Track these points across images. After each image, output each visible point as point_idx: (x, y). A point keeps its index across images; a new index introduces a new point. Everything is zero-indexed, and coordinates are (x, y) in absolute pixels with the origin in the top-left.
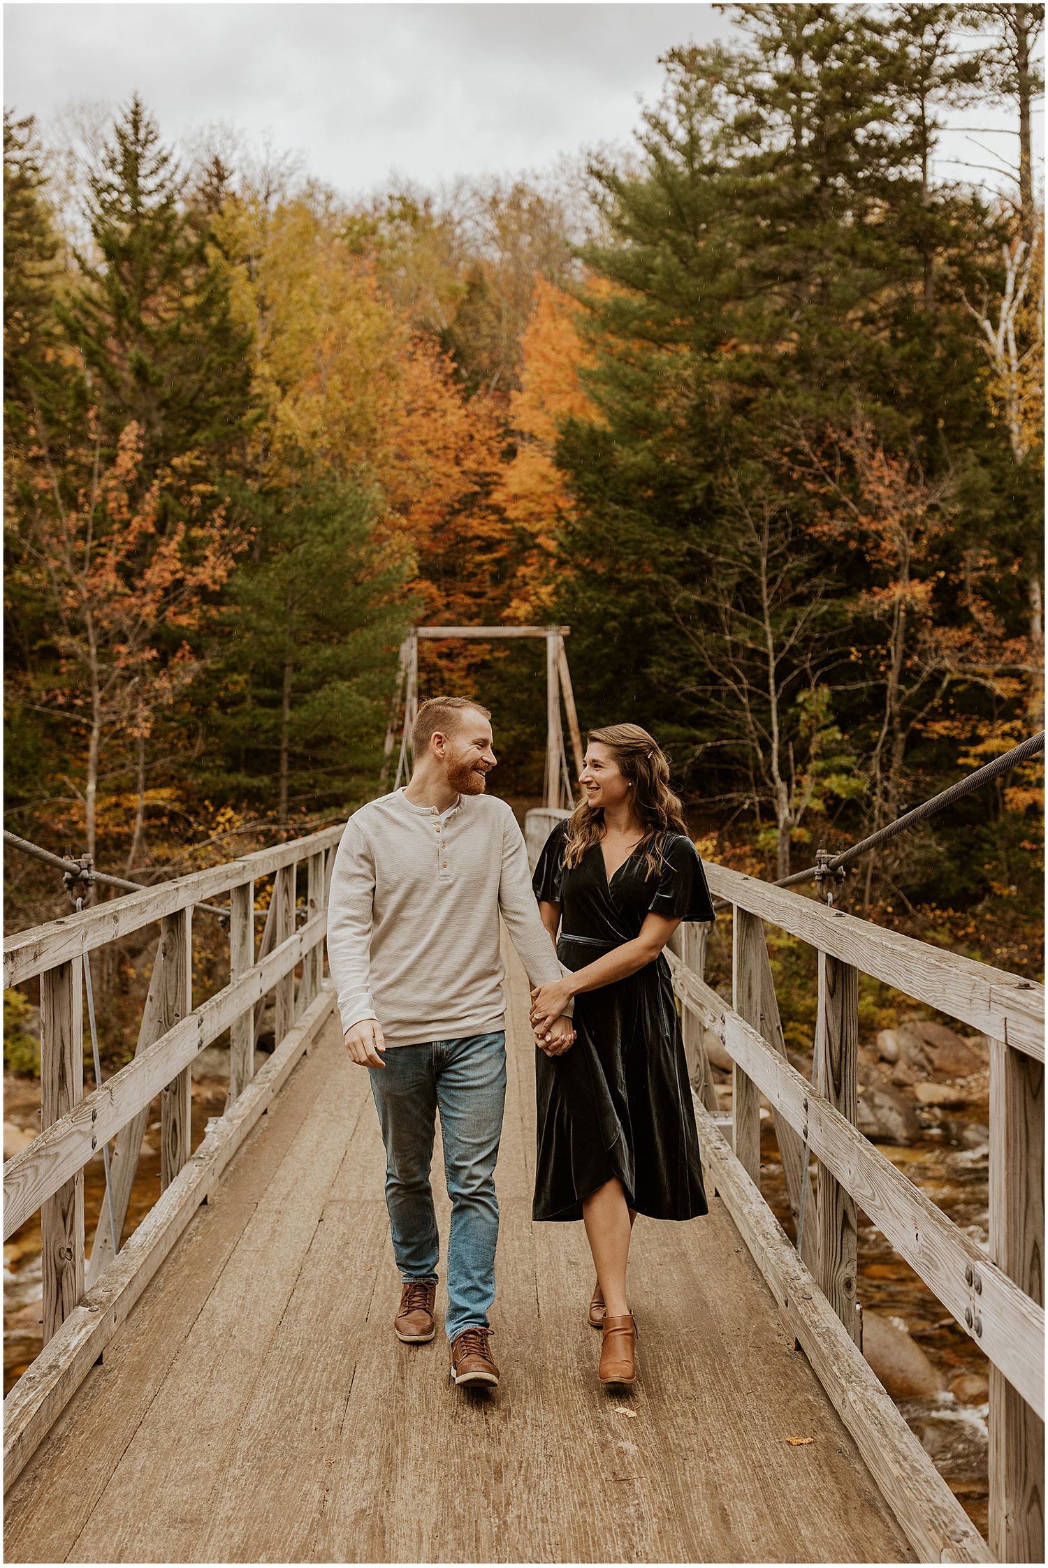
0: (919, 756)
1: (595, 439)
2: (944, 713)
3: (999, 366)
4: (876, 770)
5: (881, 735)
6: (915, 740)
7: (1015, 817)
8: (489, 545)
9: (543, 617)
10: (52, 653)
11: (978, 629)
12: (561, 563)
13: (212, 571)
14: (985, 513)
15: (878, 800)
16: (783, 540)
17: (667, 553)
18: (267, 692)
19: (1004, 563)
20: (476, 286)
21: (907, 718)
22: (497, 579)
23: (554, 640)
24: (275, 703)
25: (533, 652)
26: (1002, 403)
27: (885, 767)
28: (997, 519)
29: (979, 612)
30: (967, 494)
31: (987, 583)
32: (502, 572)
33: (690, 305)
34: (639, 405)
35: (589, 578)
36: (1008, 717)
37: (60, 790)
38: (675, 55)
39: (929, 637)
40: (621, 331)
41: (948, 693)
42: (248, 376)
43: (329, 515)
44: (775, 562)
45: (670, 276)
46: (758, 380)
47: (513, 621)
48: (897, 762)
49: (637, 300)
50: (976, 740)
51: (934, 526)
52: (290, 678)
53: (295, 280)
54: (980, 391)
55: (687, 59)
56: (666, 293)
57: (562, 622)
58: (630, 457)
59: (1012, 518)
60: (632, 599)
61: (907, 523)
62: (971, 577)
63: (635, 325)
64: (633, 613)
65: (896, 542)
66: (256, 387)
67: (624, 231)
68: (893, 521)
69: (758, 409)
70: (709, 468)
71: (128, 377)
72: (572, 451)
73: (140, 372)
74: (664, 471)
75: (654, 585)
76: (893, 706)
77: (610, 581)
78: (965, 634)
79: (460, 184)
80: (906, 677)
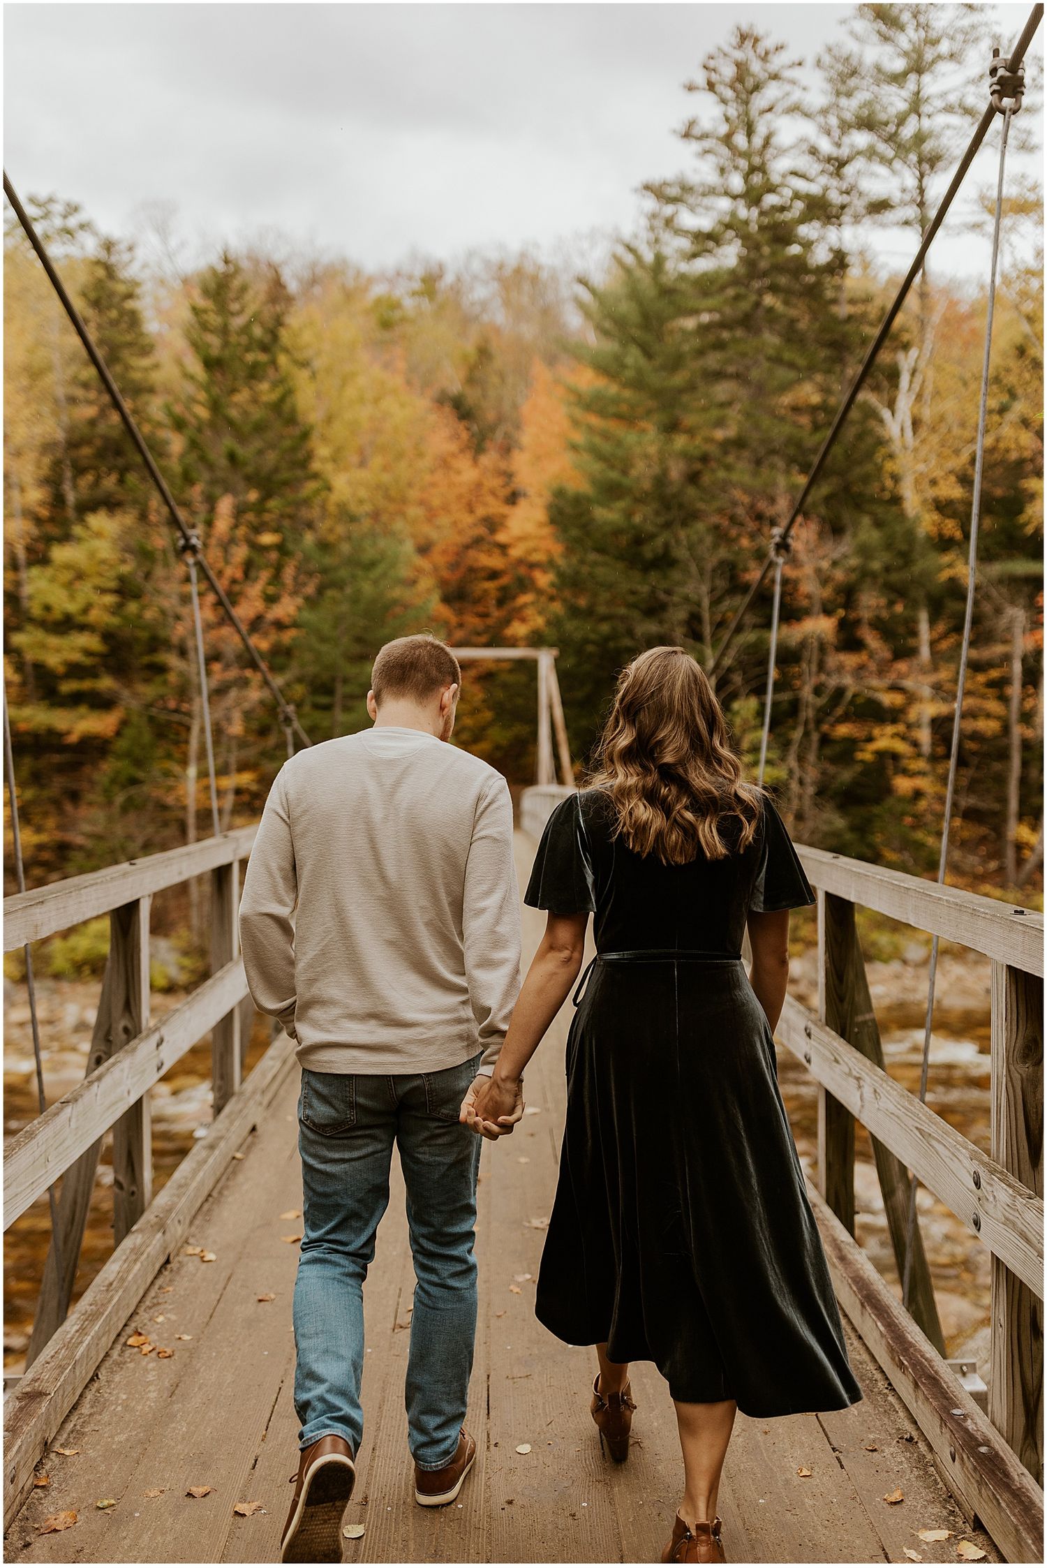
0: (828, 751)
1: (578, 500)
2: (845, 718)
3: (896, 446)
4: (792, 762)
5: (797, 735)
6: (825, 740)
7: (902, 799)
8: (494, 575)
9: (536, 640)
10: (161, 669)
11: (871, 655)
12: (552, 599)
13: (286, 608)
14: (876, 565)
15: (794, 786)
16: (722, 584)
17: (633, 593)
18: (324, 700)
19: (891, 603)
20: (484, 353)
21: (819, 722)
22: (501, 602)
23: (546, 660)
24: (327, 708)
25: (528, 668)
26: (896, 478)
27: (801, 759)
28: (887, 569)
29: (872, 640)
30: (865, 551)
31: (878, 618)
32: (504, 597)
33: (657, 394)
34: (614, 475)
35: (574, 612)
36: (894, 721)
37: (167, 774)
38: (647, 187)
39: (833, 660)
40: (602, 413)
41: (852, 702)
42: (309, 456)
43: (372, 565)
44: (715, 602)
45: (639, 371)
46: (705, 459)
47: (512, 643)
48: (812, 757)
49: (613, 389)
50: (870, 739)
51: (839, 575)
52: (341, 690)
53: (345, 380)
54: (879, 469)
55: (656, 191)
56: (638, 384)
57: (551, 645)
58: (607, 515)
59: (900, 569)
60: (605, 628)
61: (818, 571)
62: (866, 615)
63: (612, 409)
64: (607, 639)
65: (809, 587)
66: (316, 466)
67: (605, 333)
68: (808, 570)
69: (706, 479)
70: (667, 525)
71: (223, 462)
72: (560, 512)
73: (232, 457)
74: (634, 527)
75: (623, 618)
76: (808, 713)
77: (589, 613)
78: (862, 657)
79: (471, 254)
80: (818, 691)
